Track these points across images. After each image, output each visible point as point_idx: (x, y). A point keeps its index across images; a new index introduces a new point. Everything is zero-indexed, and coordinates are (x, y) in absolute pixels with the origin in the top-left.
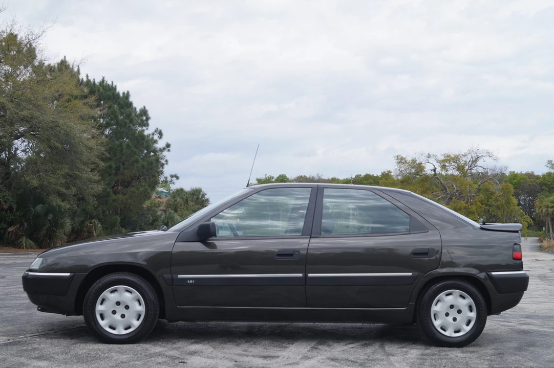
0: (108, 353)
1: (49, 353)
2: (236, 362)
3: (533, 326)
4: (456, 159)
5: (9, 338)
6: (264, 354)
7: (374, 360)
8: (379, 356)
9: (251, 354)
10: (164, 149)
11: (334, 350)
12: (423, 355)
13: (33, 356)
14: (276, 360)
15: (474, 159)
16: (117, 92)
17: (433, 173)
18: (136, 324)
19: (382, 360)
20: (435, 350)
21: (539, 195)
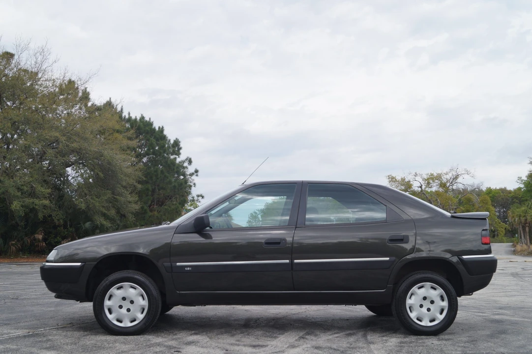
0: (113, 343)
1: (60, 344)
2: (227, 350)
3: (505, 316)
4: (439, 177)
5: (29, 331)
6: (254, 343)
7: (355, 348)
8: (360, 344)
9: (242, 343)
10: (193, 174)
11: (319, 339)
12: (401, 342)
13: (45, 346)
14: (264, 349)
15: (454, 177)
16: (153, 127)
17: (420, 189)
18: (141, 317)
19: (362, 348)
20: (413, 338)
21: (511, 206)
